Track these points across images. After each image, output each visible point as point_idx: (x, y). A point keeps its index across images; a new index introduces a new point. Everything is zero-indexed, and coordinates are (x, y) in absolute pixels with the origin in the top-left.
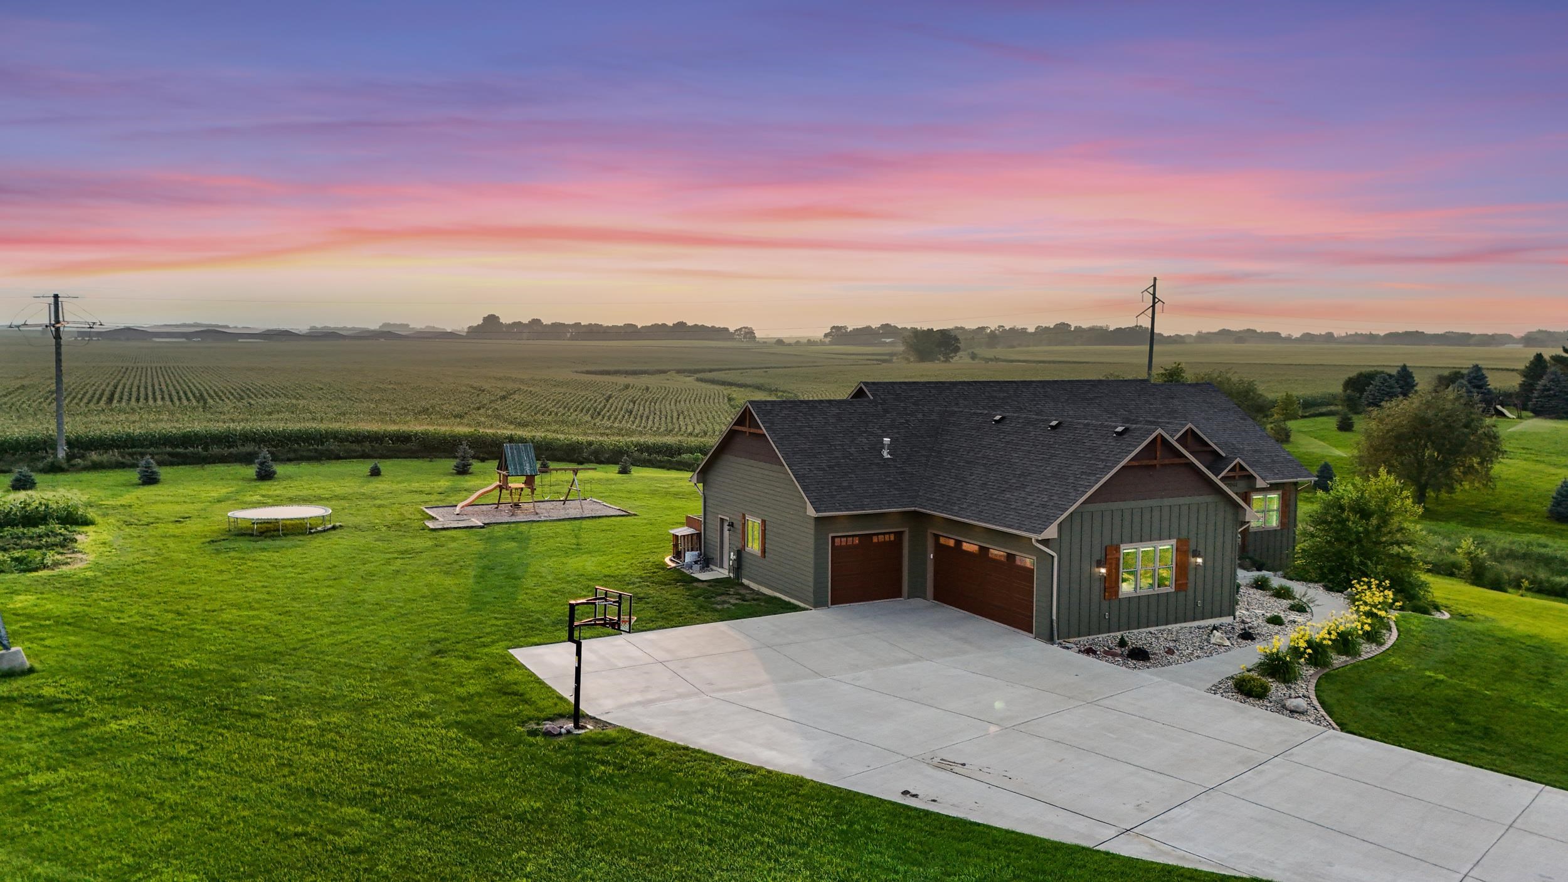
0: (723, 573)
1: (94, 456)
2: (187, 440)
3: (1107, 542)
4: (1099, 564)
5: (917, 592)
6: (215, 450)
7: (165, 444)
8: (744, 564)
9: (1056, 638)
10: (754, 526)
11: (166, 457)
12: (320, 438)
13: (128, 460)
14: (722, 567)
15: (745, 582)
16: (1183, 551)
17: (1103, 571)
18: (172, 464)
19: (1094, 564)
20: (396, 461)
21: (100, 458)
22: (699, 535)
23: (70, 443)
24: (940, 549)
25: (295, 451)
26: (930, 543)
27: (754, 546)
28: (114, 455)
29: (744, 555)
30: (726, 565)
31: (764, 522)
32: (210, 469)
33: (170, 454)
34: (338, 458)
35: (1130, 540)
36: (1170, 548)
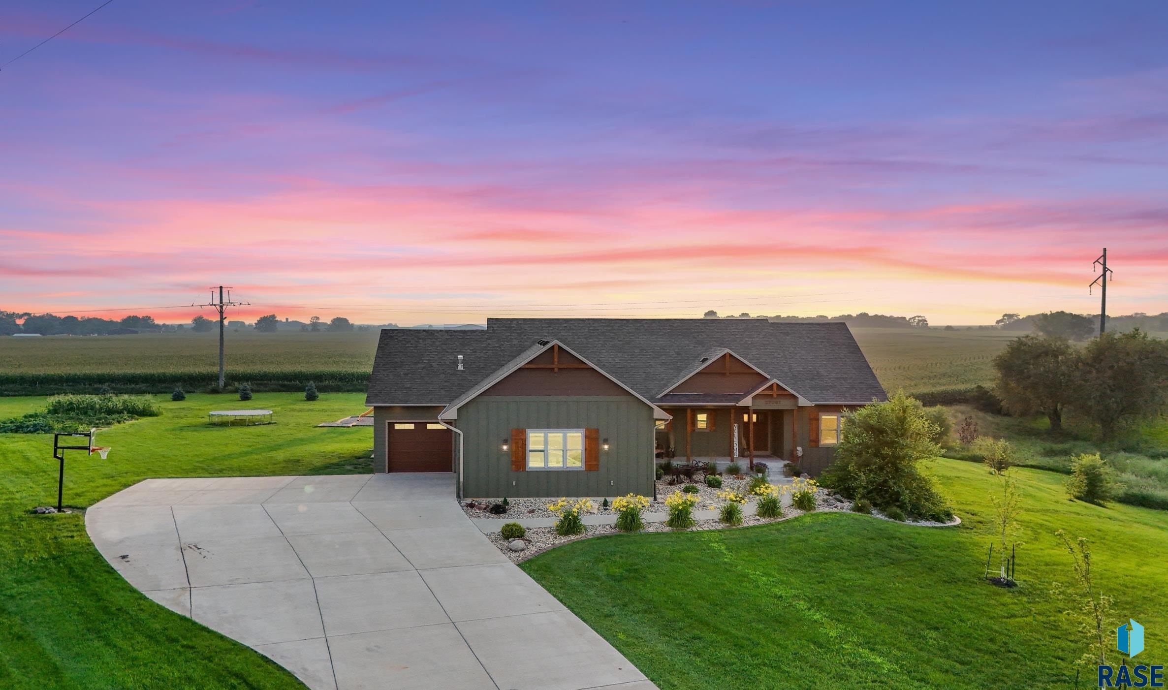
3: (512, 426)
4: (506, 442)
9: (462, 496)
16: (592, 440)
17: (507, 447)
35: (538, 425)
36: (580, 434)
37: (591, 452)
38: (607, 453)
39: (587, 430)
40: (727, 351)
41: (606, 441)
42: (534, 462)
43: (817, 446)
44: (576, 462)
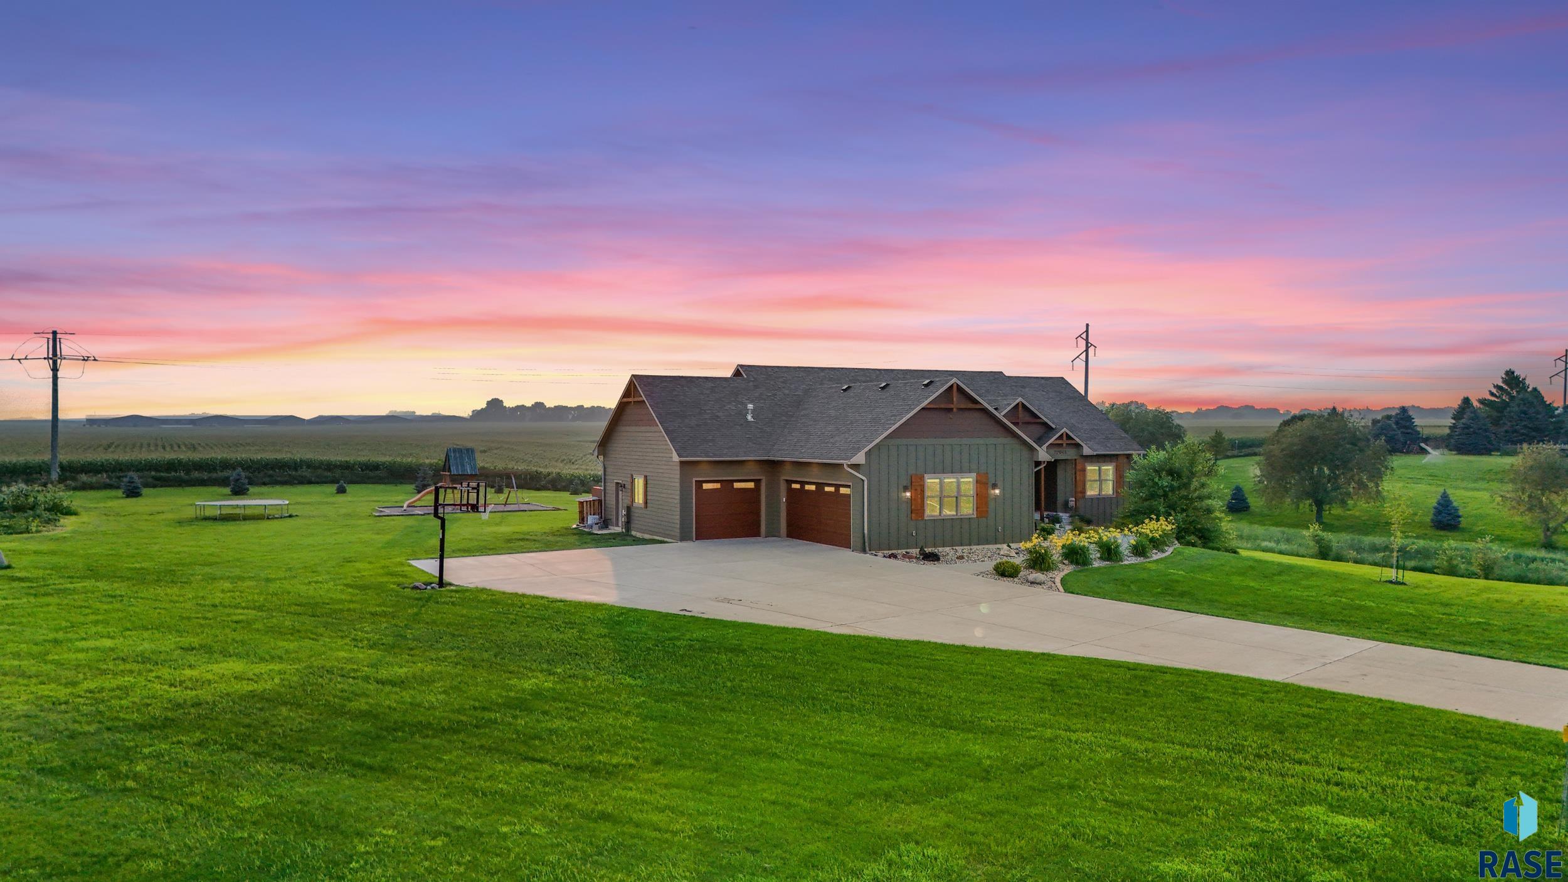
0: (618, 530)
1: (84, 478)
2: (171, 466)
3: (912, 471)
4: (906, 489)
5: (772, 533)
6: (196, 474)
7: (150, 470)
8: (633, 518)
9: (867, 549)
10: (639, 483)
11: (150, 480)
12: (296, 465)
13: (114, 482)
14: (617, 525)
15: (633, 533)
16: (982, 484)
17: (908, 494)
18: (154, 486)
19: (901, 487)
20: (363, 486)
21: (90, 479)
22: (600, 501)
23: (62, 467)
24: (790, 491)
25: (271, 476)
26: (783, 487)
27: (639, 498)
28: (103, 477)
29: (633, 510)
30: (620, 524)
31: (646, 477)
32: (189, 489)
33: (154, 478)
34: (310, 482)
35: (934, 471)
36: (971, 480)
37: (982, 499)
38: (996, 497)
39: (978, 474)
40: (1020, 399)
41: (994, 486)
42: (932, 509)
43: (1084, 497)
44: (968, 508)
